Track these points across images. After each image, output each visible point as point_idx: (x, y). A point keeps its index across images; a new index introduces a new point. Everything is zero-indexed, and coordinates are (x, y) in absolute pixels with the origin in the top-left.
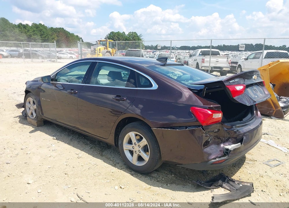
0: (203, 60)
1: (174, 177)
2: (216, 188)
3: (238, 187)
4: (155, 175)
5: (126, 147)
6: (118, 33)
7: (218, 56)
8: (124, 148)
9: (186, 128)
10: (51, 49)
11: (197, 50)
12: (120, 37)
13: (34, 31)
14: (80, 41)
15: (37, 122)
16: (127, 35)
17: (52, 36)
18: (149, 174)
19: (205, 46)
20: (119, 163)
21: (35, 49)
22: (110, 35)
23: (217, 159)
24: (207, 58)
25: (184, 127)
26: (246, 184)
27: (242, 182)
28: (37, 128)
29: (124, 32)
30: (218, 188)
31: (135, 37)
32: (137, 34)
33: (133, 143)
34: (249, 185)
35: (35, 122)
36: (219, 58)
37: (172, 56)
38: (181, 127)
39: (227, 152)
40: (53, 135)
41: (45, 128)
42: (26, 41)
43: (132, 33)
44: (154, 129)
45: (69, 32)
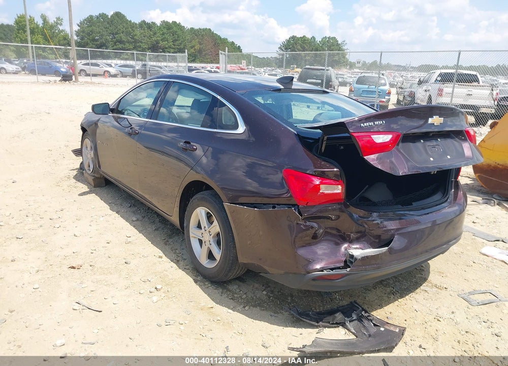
0: (441, 90)
1: (266, 295)
2: (333, 327)
3: (373, 330)
4: (234, 287)
5: (194, 233)
6: (304, 39)
7: (476, 84)
8: (191, 235)
9: (274, 207)
10: (180, 64)
11: (434, 71)
12: (305, 46)
13: (163, 34)
14: (225, 52)
15: (93, 180)
16: (318, 42)
17: (191, 42)
18: (225, 285)
19: (469, 65)
20: (185, 259)
21: (159, 64)
22: (288, 41)
23: (325, 272)
24: (447, 88)
25: (270, 205)
26: (392, 328)
27: (387, 323)
28: (93, 189)
29: (313, 37)
30: (335, 327)
31: (333, 46)
32: (338, 41)
33: (203, 227)
34: (397, 331)
35: (91, 179)
36: (474, 89)
37: (383, 82)
38: (266, 204)
39: (350, 261)
40: (110, 202)
41: (104, 191)
42: (150, 50)
43: (327, 39)
44: (226, 205)
45: (219, 36)
